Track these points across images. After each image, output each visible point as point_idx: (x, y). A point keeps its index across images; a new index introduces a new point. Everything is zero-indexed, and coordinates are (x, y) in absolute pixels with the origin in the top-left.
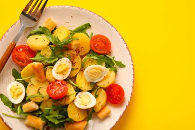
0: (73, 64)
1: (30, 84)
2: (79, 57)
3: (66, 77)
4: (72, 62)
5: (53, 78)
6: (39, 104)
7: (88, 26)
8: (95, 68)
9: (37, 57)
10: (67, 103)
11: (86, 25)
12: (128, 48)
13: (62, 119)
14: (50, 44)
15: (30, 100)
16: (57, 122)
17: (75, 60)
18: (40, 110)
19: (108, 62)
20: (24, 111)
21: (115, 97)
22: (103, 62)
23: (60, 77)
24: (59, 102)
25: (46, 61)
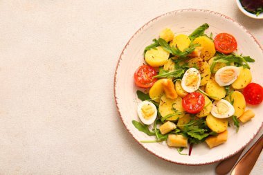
0: (202, 72)
1: (161, 103)
2: (206, 62)
3: (198, 88)
4: (199, 70)
5: (185, 92)
6: (176, 122)
7: (206, 26)
8: (226, 70)
9: (162, 74)
10: (205, 115)
11: (203, 26)
12: (256, 41)
13: (205, 132)
14: (171, 56)
15: (166, 121)
16: (200, 138)
17: (203, 67)
18: (178, 128)
19: (237, 60)
20: (163, 133)
21: (253, 97)
22: (232, 62)
23: (191, 90)
24: (197, 115)
25: (172, 76)
